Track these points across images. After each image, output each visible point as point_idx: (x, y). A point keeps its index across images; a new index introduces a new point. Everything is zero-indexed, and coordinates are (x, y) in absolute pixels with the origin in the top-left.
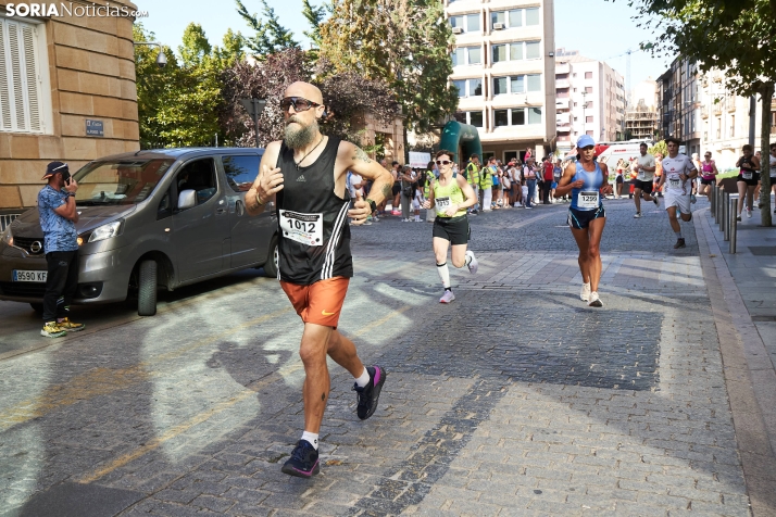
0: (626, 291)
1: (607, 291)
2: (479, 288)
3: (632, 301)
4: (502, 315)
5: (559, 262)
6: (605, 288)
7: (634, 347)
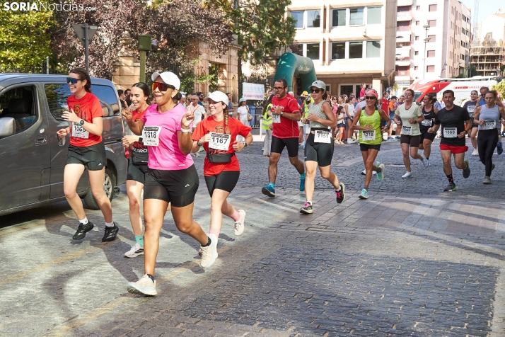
0: (458, 241)
1: (437, 239)
2: (302, 229)
3: (465, 252)
4: (323, 260)
5: (387, 204)
6: (436, 235)
7: (463, 304)
